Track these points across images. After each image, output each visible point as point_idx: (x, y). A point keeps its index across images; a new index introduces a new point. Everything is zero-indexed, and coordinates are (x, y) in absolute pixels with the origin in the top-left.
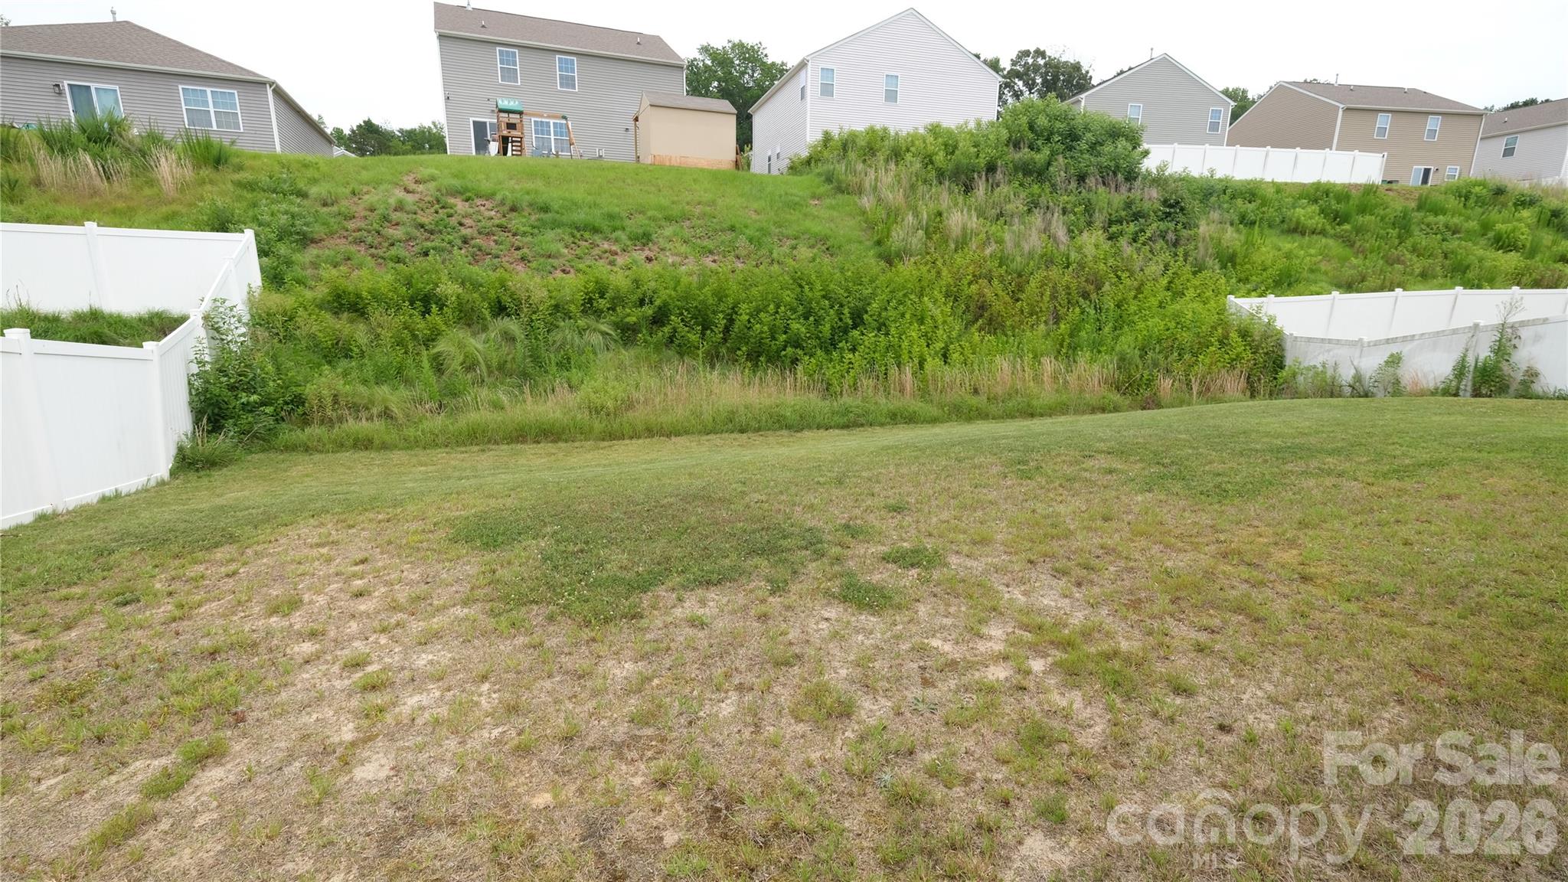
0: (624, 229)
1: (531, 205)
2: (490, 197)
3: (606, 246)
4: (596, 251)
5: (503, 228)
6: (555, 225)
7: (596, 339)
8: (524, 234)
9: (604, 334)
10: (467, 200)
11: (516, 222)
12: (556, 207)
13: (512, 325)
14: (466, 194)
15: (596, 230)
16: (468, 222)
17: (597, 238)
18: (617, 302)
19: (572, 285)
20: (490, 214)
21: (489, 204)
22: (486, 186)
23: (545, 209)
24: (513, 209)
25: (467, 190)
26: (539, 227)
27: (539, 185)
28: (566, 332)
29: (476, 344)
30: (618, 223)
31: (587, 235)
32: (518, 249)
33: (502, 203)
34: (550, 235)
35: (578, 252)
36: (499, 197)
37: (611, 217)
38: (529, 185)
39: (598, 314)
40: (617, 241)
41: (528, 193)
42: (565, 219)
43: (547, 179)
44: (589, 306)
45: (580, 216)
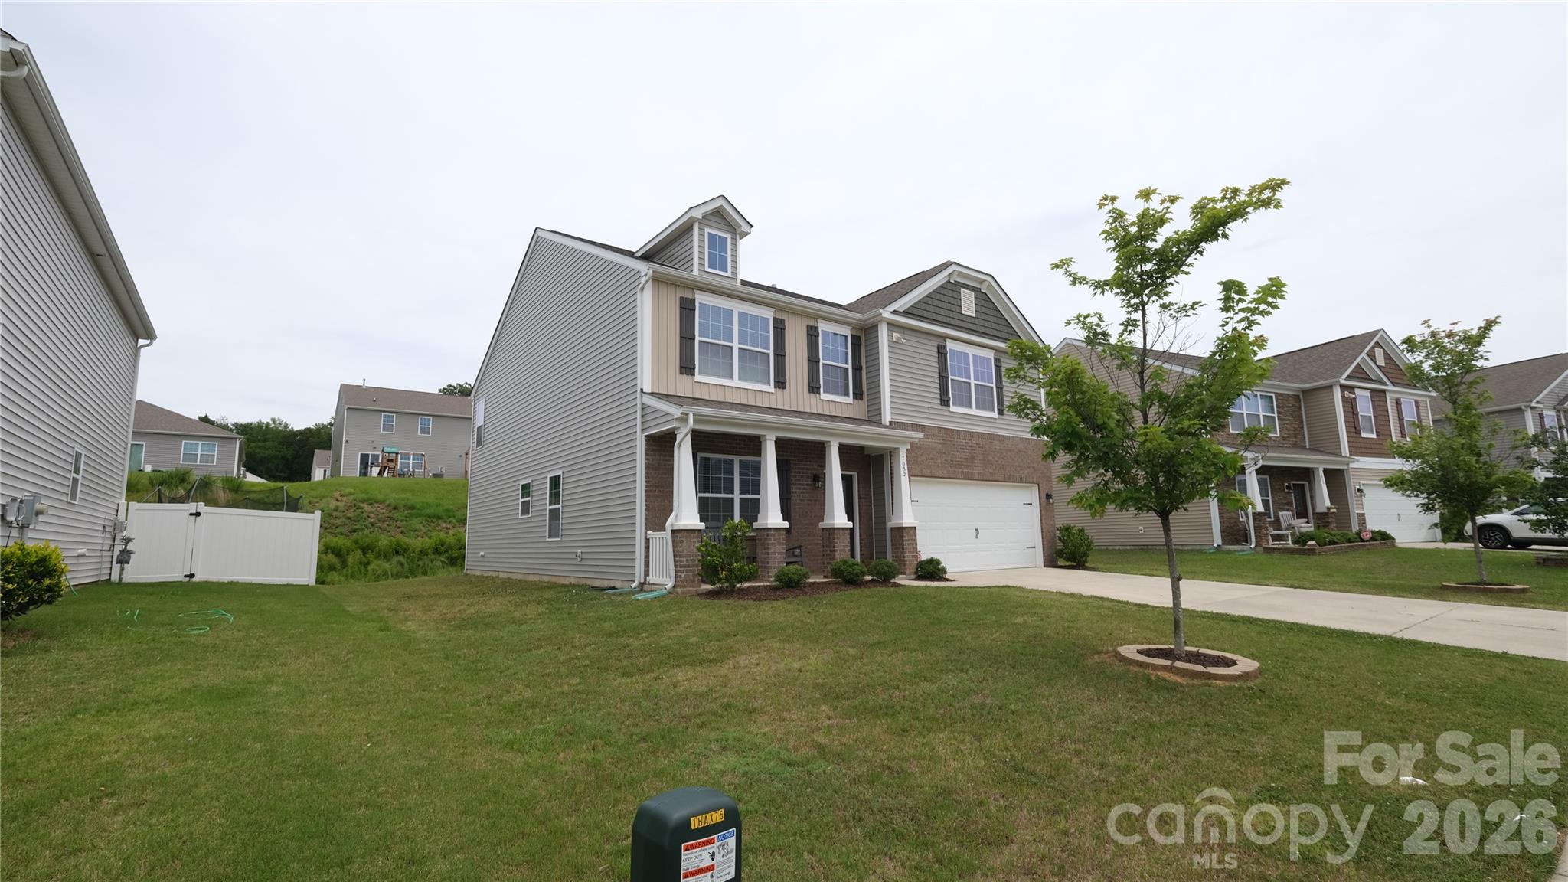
0: (454, 517)
1: (405, 506)
2: (382, 502)
3: (444, 525)
4: (440, 528)
5: (391, 518)
6: (418, 515)
7: (439, 563)
8: (401, 521)
9: (442, 561)
10: (370, 504)
11: (397, 515)
12: (418, 506)
13: (402, 559)
14: (370, 501)
15: (439, 518)
16: (372, 516)
17: (440, 522)
18: (450, 548)
19: (427, 542)
20: (382, 511)
21: (381, 506)
22: (380, 497)
23: (412, 508)
24: (395, 509)
25: (371, 499)
26: (409, 517)
27: (409, 495)
28: (425, 561)
29: (387, 565)
30: (451, 514)
31: (434, 520)
32: (399, 528)
33: (389, 505)
34: (415, 521)
35: (430, 528)
36: (388, 502)
37: (448, 511)
38: (403, 496)
39: (440, 554)
40: (450, 522)
41: (403, 500)
42: (423, 512)
43: (412, 491)
44: (436, 551)
45: (431, 511)
